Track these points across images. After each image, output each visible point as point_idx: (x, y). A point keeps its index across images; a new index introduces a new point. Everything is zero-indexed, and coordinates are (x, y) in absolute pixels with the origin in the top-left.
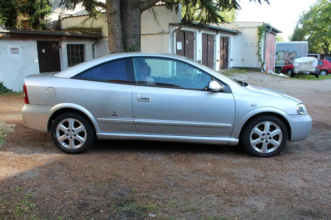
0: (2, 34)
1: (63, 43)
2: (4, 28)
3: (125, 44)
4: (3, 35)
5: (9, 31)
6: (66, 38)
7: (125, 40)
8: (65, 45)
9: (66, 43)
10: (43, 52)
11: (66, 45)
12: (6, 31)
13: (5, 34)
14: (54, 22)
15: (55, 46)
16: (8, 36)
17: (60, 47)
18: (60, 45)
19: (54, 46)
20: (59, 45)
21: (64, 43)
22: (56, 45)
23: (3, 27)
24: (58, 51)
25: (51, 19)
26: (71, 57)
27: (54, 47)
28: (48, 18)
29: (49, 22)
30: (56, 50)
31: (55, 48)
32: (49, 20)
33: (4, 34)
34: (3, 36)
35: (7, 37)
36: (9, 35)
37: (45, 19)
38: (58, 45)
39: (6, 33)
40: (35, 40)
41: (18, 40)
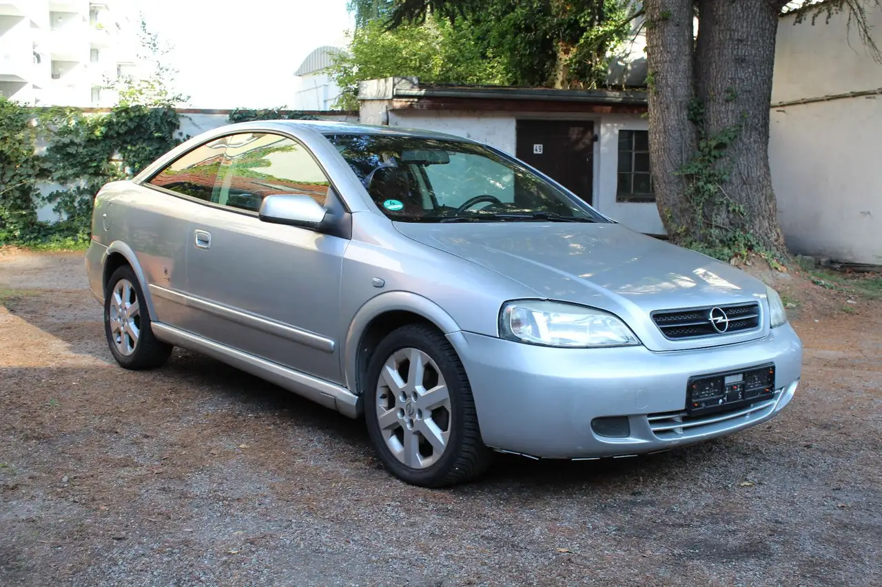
0: (406, 100)
1: (605, 126)
2: (414, 84)
3: (701, 121)
4: (409, 103)
5: (423, 92)
6: (609, 108)
7: (701, 111)
8: (612, 132)
9: (617, 127)
10: (535, 152)
11: (617, 132)
12: (415, 92)
13: (416, 100)
14: (636, 62)
15: (577, 135)
16: (422, 106)
17: (596, 138)
18: (596, 132)
19: (574, 133)
20: (592, 132)
21: (609, 125)
22: (584, 133)
23: (411, 82)
24: (589, 151)
25: (627, 55)
26: (636, 170)
27: (574, 137)
28: (618, 52)
29: (620, 63)
30: (581, 146)
31: (577, 141)
32: (621, 59)
33: (412, 100)
34: (411, 105)
35: (419, 108)
36: (426, 103)
37: (608, 54)
38: (589, 134)
39: (419, 97)
40: (511, 116)
41: (460, 116)
